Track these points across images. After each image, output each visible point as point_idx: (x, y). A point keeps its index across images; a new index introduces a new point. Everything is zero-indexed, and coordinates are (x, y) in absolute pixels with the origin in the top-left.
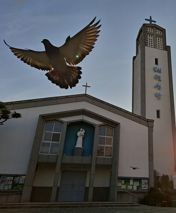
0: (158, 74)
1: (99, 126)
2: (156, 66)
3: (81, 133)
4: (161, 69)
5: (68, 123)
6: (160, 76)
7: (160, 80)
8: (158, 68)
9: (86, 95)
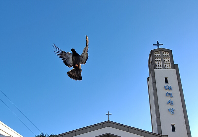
0: (169, 92)
2: (167, 84)
4: (171, 86)
6: (171, 93)
7: (171, 97)
8: (169, 86)
9: (109, 122)
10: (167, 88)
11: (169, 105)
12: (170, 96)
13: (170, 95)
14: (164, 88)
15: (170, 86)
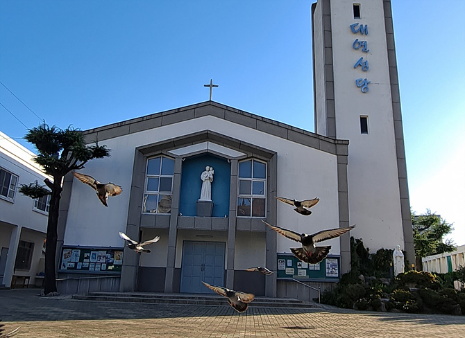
0: (361, 38)
1: (239, 160)
2: (357, 21)
3: (208, 174)
4: (366, 26)
5: (183, 158)
6: (366, 42)
7: (366, 51)
8: (362, 25)
9: (210, 103)
10: (356, 29)
11: (359, 71)
12: (362, 48)
13: (362, 46)
14: (349, 29)
15: (364, 26)
